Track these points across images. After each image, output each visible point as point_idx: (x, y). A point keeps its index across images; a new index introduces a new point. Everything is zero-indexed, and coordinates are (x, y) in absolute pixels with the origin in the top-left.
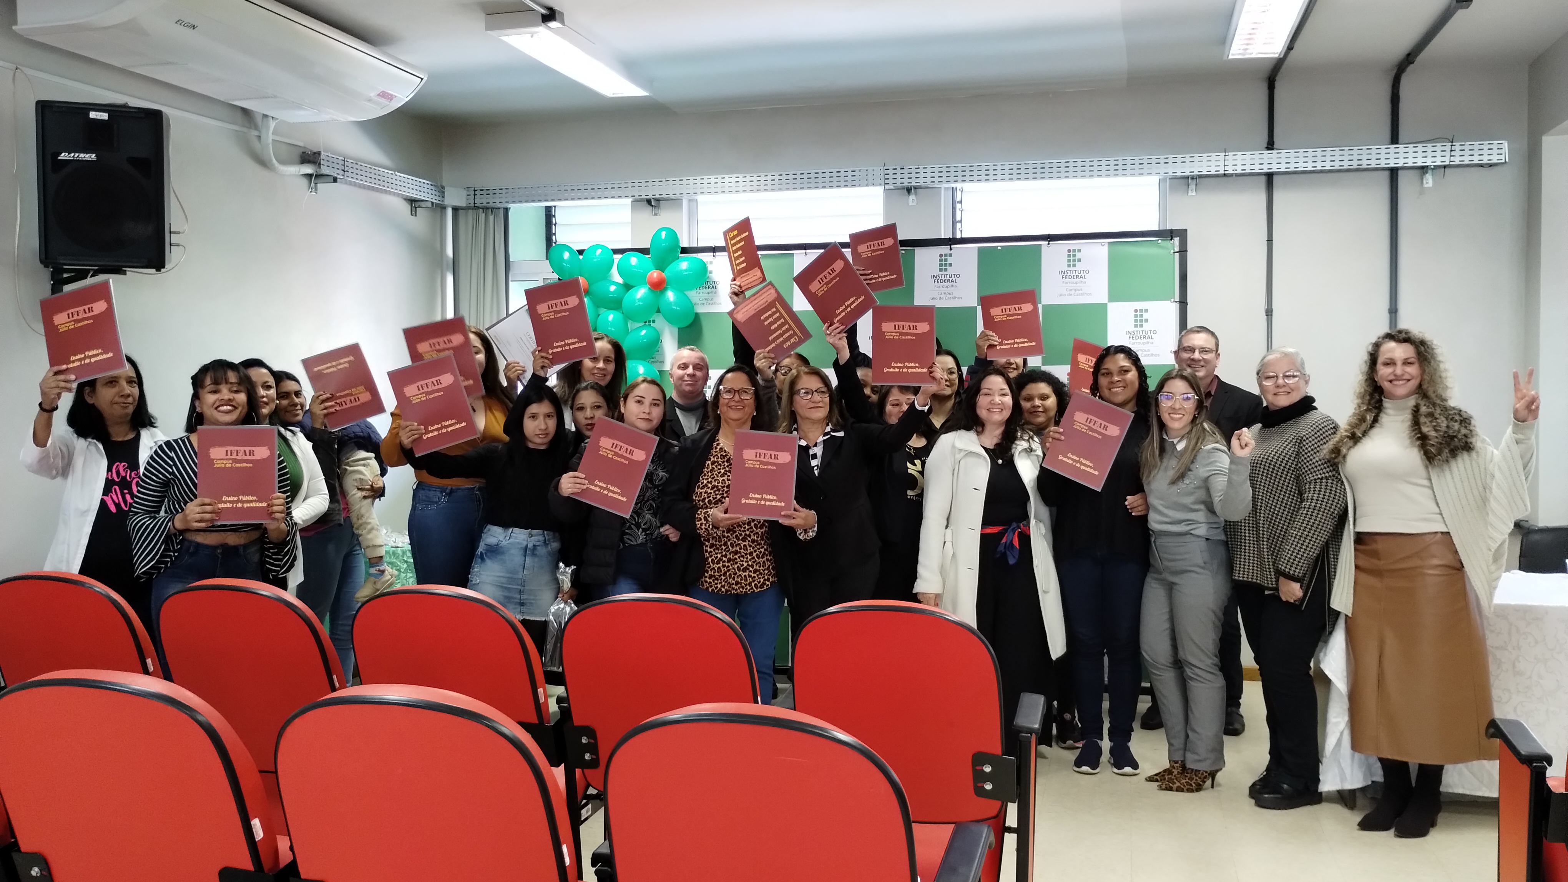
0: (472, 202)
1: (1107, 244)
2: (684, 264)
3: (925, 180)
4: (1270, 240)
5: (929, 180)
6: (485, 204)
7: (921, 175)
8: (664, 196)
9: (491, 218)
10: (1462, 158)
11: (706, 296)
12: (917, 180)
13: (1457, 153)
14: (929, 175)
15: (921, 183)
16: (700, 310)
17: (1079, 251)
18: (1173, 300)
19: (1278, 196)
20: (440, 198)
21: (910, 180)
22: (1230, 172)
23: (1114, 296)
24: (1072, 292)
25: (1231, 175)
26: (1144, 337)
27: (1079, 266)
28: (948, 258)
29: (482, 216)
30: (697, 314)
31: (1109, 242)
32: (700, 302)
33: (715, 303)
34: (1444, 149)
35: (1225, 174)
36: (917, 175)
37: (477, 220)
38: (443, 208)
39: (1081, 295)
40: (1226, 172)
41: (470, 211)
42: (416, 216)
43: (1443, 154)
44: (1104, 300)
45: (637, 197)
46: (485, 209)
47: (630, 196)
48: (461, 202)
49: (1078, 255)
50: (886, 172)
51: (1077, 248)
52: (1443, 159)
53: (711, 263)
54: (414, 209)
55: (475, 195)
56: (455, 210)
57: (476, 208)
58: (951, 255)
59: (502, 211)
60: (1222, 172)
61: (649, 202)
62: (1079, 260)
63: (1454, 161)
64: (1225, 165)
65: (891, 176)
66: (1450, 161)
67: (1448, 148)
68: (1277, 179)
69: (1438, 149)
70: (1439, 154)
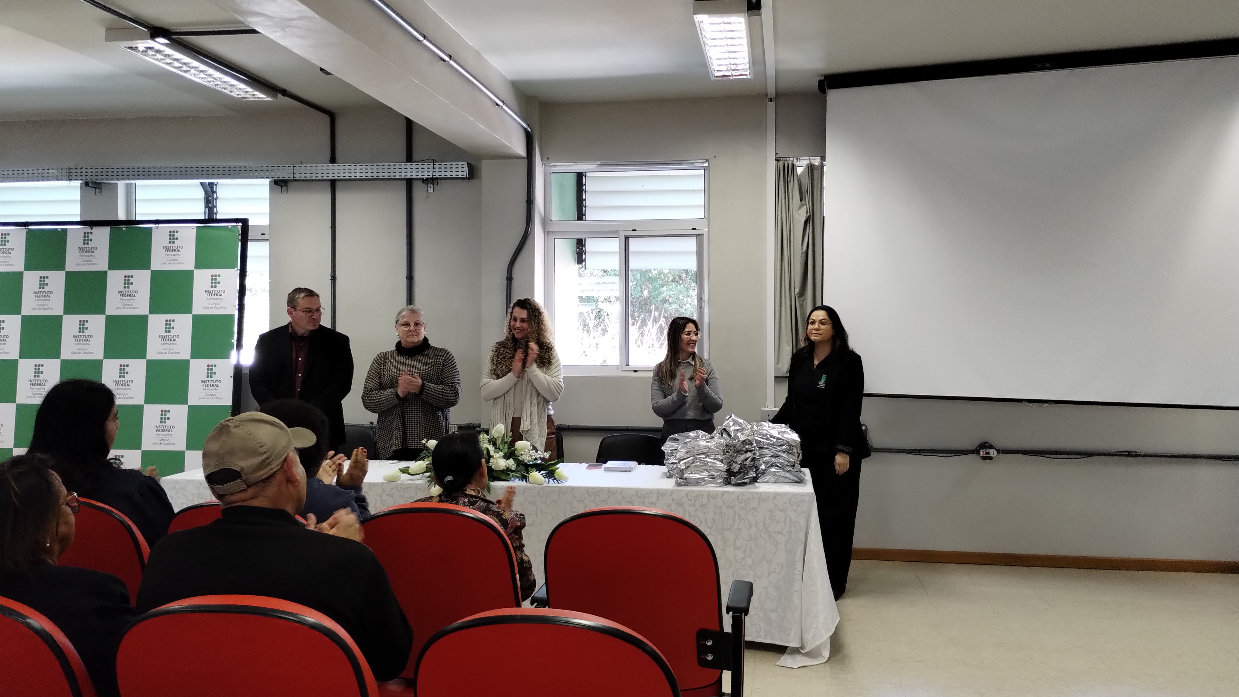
1: (196, 228)
3: (97, 177)
4: (333, 227)
10: (440, 174)
12: (92, 177)
13: (437, 170)
14: (99, 174)
15: (94, 180)
17: (177, 231)
18: (236, 269)
19: (339, 197)
21: (86, 178)
23: (199, 265)
24: (171, 262)
25: (299, 180)
26: (217, 294)
27: (177, 243)
28: (90, 235)
31: (193, 225)
34: (428, 166)
35: (296, 180)
36: (92, 174)
39: (178, 263)
43: (429, 170)
44: (192, 267)
49: (177, 235)
52: (429, 174)
58: (91, 233)
60: (292, 178)
62: (177, 239)
63: (435, 176)
64: (294, 174)
65: (74, 174)
66: (433, 176)
67: (431, 166)
68: (338, 184)
69: (426, 166)
70: (426, 170)
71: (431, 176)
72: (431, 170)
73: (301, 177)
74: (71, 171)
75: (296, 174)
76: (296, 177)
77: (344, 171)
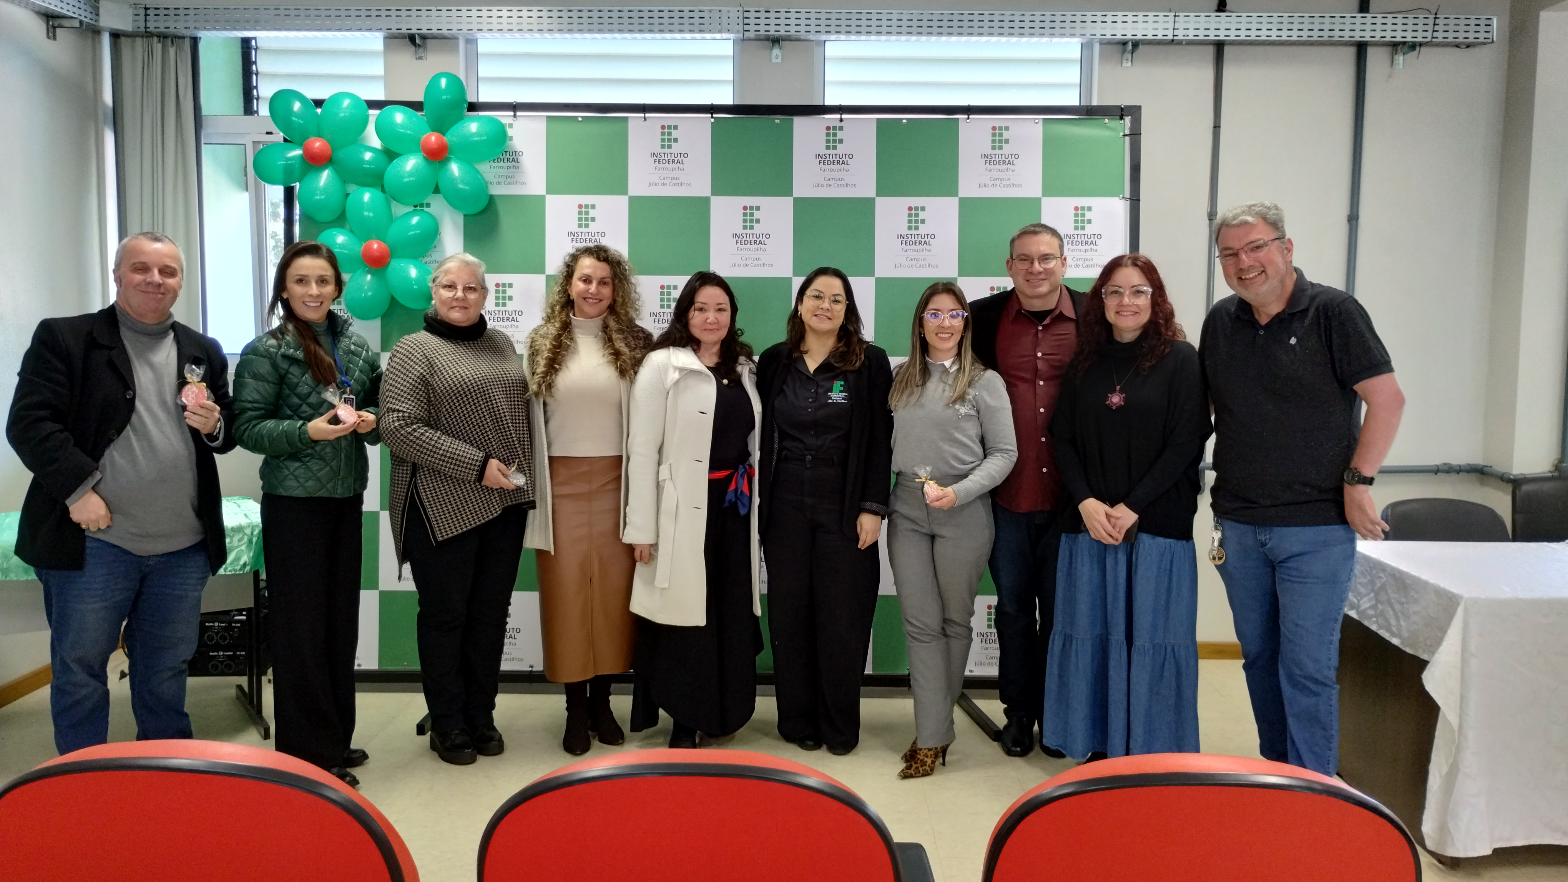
0: (142, 25)
1: (1041, 122)
2: (473, 125)
3: (798, 28)
4: (1217, 127)
5: (803, 28)
6: (162, 29)
7: (793, 22)
8: (434, 31)
9: (172, 51)
10: (1445, 35)
11: (504, 172)
12: (788, 28)
13: (1441, 28)
14: (803, 22)
15: (793, 33)
16: (496, 190)
17: (1007, 128)
18: (1121, 196)
19: (1230, 72)
20: (93, 16)
21: (778, 28)
22: (1180, 37)
23: (1051, 188)
24: (998, 182)
25: (1180, 43)
26: (1087, 243)
27: (1007, 149)
28: (838, 132)
29: (158, 47)
30: (491, 197)
31: (1044, 119)
32: (495, 180)
33: (517, 182)
35: (1173, 41)
36: (788, 22)
37: (151, 53)
38: (96, 32)
39: (1008, 186)
40: (1175, 38)
41: (139, 41)
42: (55, 38)
43: (1426, 28)
44: (1039, 194)
45: (394, 31)
46: (163, 37)
47: (384, 29)
48: (125, 24)
49: (1006, 135)
50: (746, 15)
51: (1004, 125)
52: (1425, 34)
53: (511, 126)
54: (51, 30)
55: (146, 15)
56: (116, 36)
57: (148, 34)
58: (841, 128)
59: (187, 42)
60: (1170, 37)
61: (412, 38)
62: (1007, 141)
63: (1437, 38)
64: (1174, 29)
65: (752, 21)
66: (1433, 38)
67: (1431, 21)
68: (1227, 49)
69: (1421, 21)
70: (1420, 28)
71: (1429, 39)
72: (1430, 28)
73: (1187, 36)
75: (1178, 29)
77: (1269, 26)
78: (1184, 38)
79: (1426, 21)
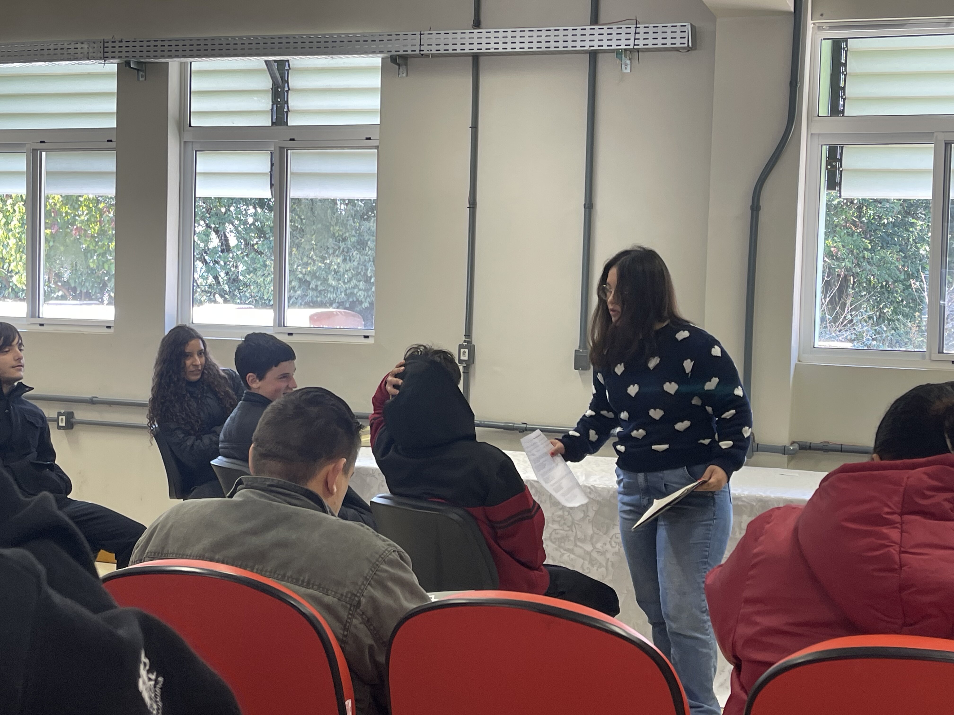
4: (475, 127)
10: (645, 42)
13: (641, 36)
22: (425, 52)
25: (427, 56)
35: (422, 55)
40: (422, 52)
43: (628, 36)
52: (628, 42)
60: (418, 52)
63: (638, 45)
64: (420, 45)
65: (110, 50)
66: (634, 45)
67: (632, 31)
68: (482, 59)
69: (623, 31)
70: (623, 36)
71: (631, 47)
72: (632, 36)
73: (431, 50)
74: (106, 45)
75: (423, 45)
76: (423, 51)
77: (496, 41)
78: (428, 52)
79: (628, 31)
